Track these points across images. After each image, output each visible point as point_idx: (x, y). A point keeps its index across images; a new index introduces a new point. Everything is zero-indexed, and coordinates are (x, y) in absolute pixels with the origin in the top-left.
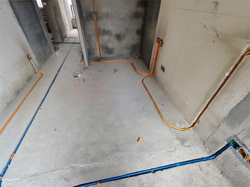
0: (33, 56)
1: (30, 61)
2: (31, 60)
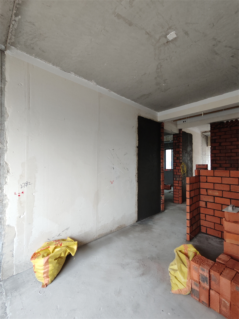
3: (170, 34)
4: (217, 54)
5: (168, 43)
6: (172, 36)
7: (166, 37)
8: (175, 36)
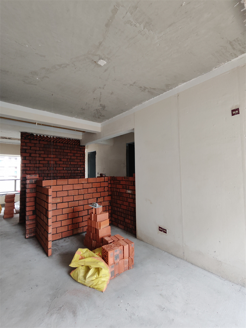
3: (103, 61)
4: (94, 92)
5: (94, 63)
6: (102, 63)
7: (99, 59)
8: (102, 65)
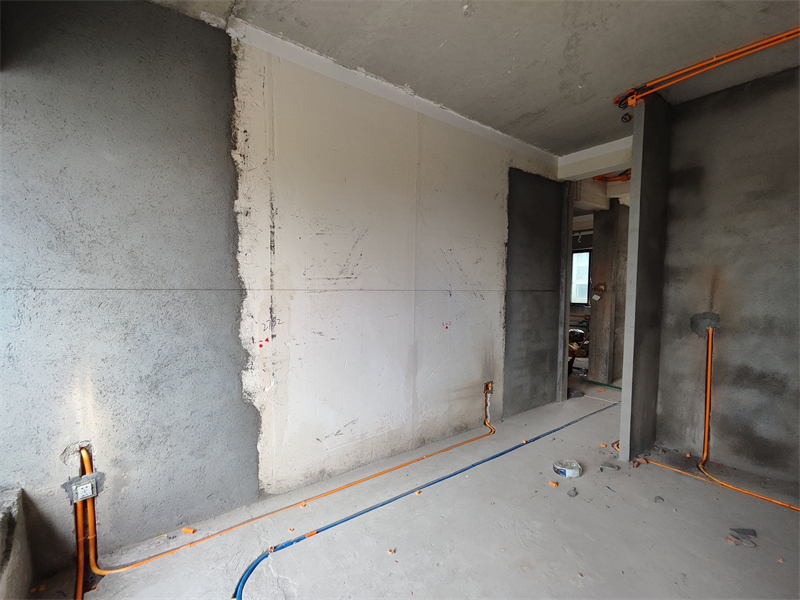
0: (499, 389)
1: (486, 396)
2: (489, 395)
